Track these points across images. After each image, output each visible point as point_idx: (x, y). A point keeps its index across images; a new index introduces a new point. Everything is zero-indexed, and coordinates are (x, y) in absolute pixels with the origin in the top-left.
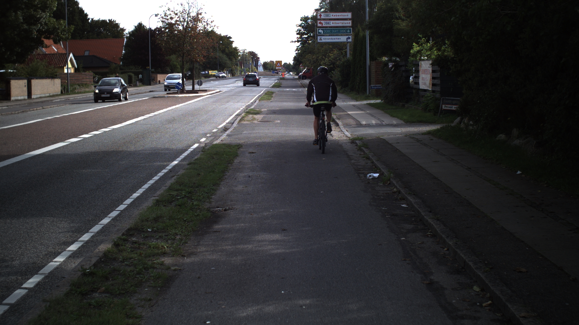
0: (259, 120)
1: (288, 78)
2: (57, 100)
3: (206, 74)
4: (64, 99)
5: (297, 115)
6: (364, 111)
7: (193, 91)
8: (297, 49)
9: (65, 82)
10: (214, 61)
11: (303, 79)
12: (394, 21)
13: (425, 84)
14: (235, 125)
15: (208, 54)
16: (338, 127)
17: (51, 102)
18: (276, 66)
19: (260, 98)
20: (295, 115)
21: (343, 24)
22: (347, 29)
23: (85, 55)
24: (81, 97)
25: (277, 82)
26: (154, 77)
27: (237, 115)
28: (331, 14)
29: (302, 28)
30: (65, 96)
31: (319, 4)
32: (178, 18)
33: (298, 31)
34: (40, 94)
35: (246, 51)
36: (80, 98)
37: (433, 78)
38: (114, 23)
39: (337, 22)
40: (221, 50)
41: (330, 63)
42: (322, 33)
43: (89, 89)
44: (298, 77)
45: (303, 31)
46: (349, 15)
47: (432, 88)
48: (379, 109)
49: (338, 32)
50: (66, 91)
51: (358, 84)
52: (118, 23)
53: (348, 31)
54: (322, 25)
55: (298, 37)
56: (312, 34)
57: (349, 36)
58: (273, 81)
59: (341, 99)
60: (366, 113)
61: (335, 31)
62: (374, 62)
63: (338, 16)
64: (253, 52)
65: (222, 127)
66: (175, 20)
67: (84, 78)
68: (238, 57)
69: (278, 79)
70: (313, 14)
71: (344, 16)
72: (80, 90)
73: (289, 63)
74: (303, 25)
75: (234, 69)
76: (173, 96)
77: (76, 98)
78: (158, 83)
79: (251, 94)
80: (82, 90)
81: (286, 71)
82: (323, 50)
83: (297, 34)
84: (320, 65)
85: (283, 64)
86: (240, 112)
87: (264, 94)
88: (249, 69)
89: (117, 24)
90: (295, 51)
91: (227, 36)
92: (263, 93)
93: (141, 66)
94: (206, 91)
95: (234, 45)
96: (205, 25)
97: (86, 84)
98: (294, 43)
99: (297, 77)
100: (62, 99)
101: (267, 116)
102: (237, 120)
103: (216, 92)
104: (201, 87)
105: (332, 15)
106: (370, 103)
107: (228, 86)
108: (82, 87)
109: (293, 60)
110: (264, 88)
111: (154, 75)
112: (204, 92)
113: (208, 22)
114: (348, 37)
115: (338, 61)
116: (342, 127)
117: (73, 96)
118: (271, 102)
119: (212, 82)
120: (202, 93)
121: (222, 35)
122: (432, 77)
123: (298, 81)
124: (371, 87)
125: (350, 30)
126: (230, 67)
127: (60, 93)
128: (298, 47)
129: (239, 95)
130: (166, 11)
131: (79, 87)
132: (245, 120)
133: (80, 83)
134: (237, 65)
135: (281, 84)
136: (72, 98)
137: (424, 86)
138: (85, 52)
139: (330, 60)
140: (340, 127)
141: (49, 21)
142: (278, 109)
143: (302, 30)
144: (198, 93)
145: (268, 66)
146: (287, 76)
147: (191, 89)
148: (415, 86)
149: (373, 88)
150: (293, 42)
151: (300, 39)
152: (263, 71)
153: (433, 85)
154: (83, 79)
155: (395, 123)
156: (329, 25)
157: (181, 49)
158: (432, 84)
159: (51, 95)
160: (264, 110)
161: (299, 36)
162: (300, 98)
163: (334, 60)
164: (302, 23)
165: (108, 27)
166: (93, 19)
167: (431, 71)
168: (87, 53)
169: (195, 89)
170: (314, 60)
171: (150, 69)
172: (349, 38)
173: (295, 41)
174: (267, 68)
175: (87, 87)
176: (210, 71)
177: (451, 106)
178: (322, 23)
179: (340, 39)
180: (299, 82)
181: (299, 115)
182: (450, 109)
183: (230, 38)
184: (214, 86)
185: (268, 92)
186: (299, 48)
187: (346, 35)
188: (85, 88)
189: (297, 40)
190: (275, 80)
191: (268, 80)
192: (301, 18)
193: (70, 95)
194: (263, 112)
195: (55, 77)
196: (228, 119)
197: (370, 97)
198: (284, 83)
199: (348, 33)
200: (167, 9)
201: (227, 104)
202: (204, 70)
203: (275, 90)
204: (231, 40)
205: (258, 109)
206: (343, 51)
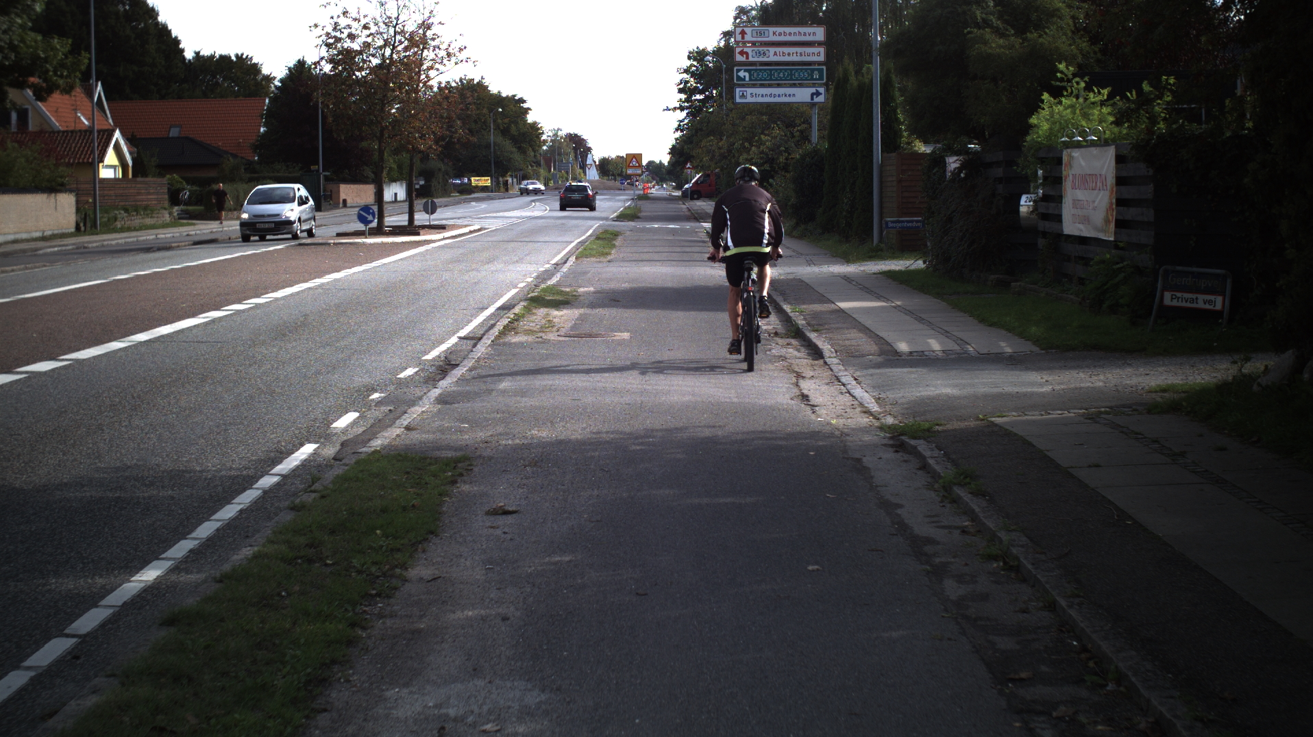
0: (563, 332)
1: (657, 195)
2: (52, 250)
3: (466, 184)
4: (70, 247)
5: (682, 310)
6: (887, 300)
7: (411, 229)
8: (679, 125)
9: (87, 202)
10: (484, 154)
11: (692, 199)
12: (969, 33)
13: (1086, 220)
14: (482, 349)
15: (450, 131)
16: (821, 362)
17: (33, 253)
18: (629, 166)
19: (580, 250)
20: (677, 310)
21: (801, 55)
22: (813, 70)
23: (171, 135)
24: (120, 241)
25: (630, 205)
26: (331, 191)
27: (502, 308)
28: (772, 29)
29: (691, 77)
30: (79, 238)
31: (733, 20)
32: (369, 36)
33: (681, 83)
34: (15, 233)
35: (560, 133)
36: (117, 244)
37: (1121, 202)
38: (249, 63)
39: (786, 50)
40: (499, 128)
41: (761, 158)
42: (747, 79)
43: (155, 219)
44: (680, 193)
45: (694, 85)
46: (819, 33)
47: (1115, 233)
48: (926, 294)
49: (788, 76)
50: (89, 225)
51: (844, 213)
52: (256, 62)
53: (816, 75)
54: (747, 58)
55: (681, 99)
56: (714, 92)
57: (818, 89)
58: (620, 204)
59: (802, 254)
60: (893, 307)
61: (781, 75)
62: (894, 154)
63: (790, 34)
64: (576, 135)
65: (439, 357)
66: (360, 41)
67: (143, 191)
68: (540, 147)
69: (633, 199)
70: (719, 42)
71: (805, 34)
72: (129, 222)
73: (660, 161)
74: (694, 68)
75: (532, 173)
76: (351, 241)
77: (105, 243)
78: (341, 205)
79: (560, 239)
80: (136, 221)
81: (653, 179)
82: (745, 127)
83: (680, 91)
84: (739, 165)
85: (644, 163)
86: (513, 298)
87: (592, 238)
88: (567, 173)
89: (256, 65)
90: (674, 133)
91: (514, 96)
92: (590, 236)
93: (300, 165)
94: (442, 228)
95: (530, 118)
96: (442, 57)
97: (146, 208)
98: (671, 111)
99: (678, 193)
100: (67, 245)
101: (590, 315)
102: (492, 331)
103: (471, 232)
104: (433, 217)
105: (774, 33)
106: (890, 272)
107: (506, 214)
108: (135, 213)
109: (669, 153)
110: (593, 222)
111: (331, 186)
112: (437, 231)
113: (451, 50)
114: (813, 90)
115: (782, 155)
116: (833, 361)
117: (101, 239)
118: (609, 262)
119: (473, 203)
120: (430, 234)
121: (504, 95)
122: (1118, 200)
123: (681, 202)
124: (887, 223)
125: (821, 71)
126: (521, 170)
127: (73, 230)
128: (681, 121)
129: (524, 239)
130: (339, 16)
131: (126, 214)
132: (520, 330)
133: (130, 203)
134: (539, 164)
135: (640, 211)
136: (95, 245)
137: (1081, 226)
138: (170, 127)
139: (763, 150)
140: (827, 360)
141: (23, 41)
142: (626, 286)
143: (692, 82)
144: (418, 234)
145: (610, 167)
146: (655, 191)
147: (406, 223)
148: (1044, 225)
149: (891, 227)
150: (669, 110)
151: (686, 104)
152: (597, 178)
153: (1120, 224)
154: (139, 194)
155: (1009, 350)
156: (765, 59)
157: (375, 116)
158: (1117, 221)
159: (45, 234)
160: (586, 289)
161: (683, 96)
162: (688, 249)
163: (773, 151)
164: (692, 65)
165: (233, 73)
166: (199, 52)
167: (1111, 180)
168: (174, 133)
169: (417, 223)
170: (722, 151)
171: (321, 171)
172: (818, 94)
173: (675, 109)
174: (609, 171)
175: (147, 215)
176: (473, 179)
177: (1194, 296)
178: (747, 53)
179: (794, 95)
180: (683, 207)
181: (689, 310)
182: (1188, 305)
183: (522, 101)
184: (472, 214)
185: (606, 232)
186: (684, 125)
187: (814, 85)
188: (143, 218)
189: (678, 106)
190: (625, 201)
191: (609, 200)
192: (690, 53)
193: (97, 234)
194: (582, 298)
195: (59, 188)
196: (470, 321)
197: (882, 250)
198: (647, 207)
199: (816, 79)
200: (340, 12)
201: (486, 267)
202: (460, 176)
203: (624, 226)
204: (525, 105)
205: (570, 286)
206: (795, 130)
